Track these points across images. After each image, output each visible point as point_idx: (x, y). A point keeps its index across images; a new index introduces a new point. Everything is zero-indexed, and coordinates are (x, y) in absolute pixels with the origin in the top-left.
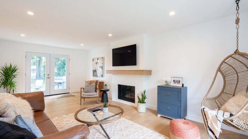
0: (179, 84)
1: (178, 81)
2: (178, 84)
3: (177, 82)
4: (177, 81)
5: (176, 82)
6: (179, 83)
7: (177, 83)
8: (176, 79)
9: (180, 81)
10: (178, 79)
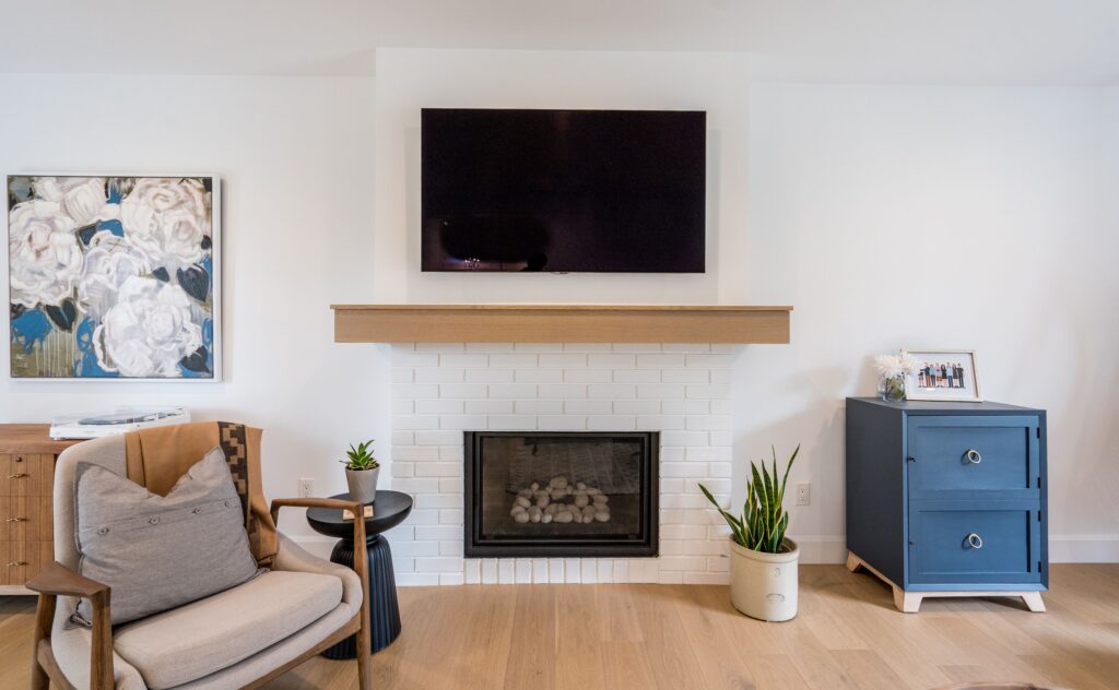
0: (962, 385)
1: (950, 373)
2: (951, 385)
3: (944, 376)
4: (944, 371)
5: (940, 374)
6: (956, 382)
7: (945, 382)
8: (935, 362)
9: (961, 370)
10: (950, 362)
